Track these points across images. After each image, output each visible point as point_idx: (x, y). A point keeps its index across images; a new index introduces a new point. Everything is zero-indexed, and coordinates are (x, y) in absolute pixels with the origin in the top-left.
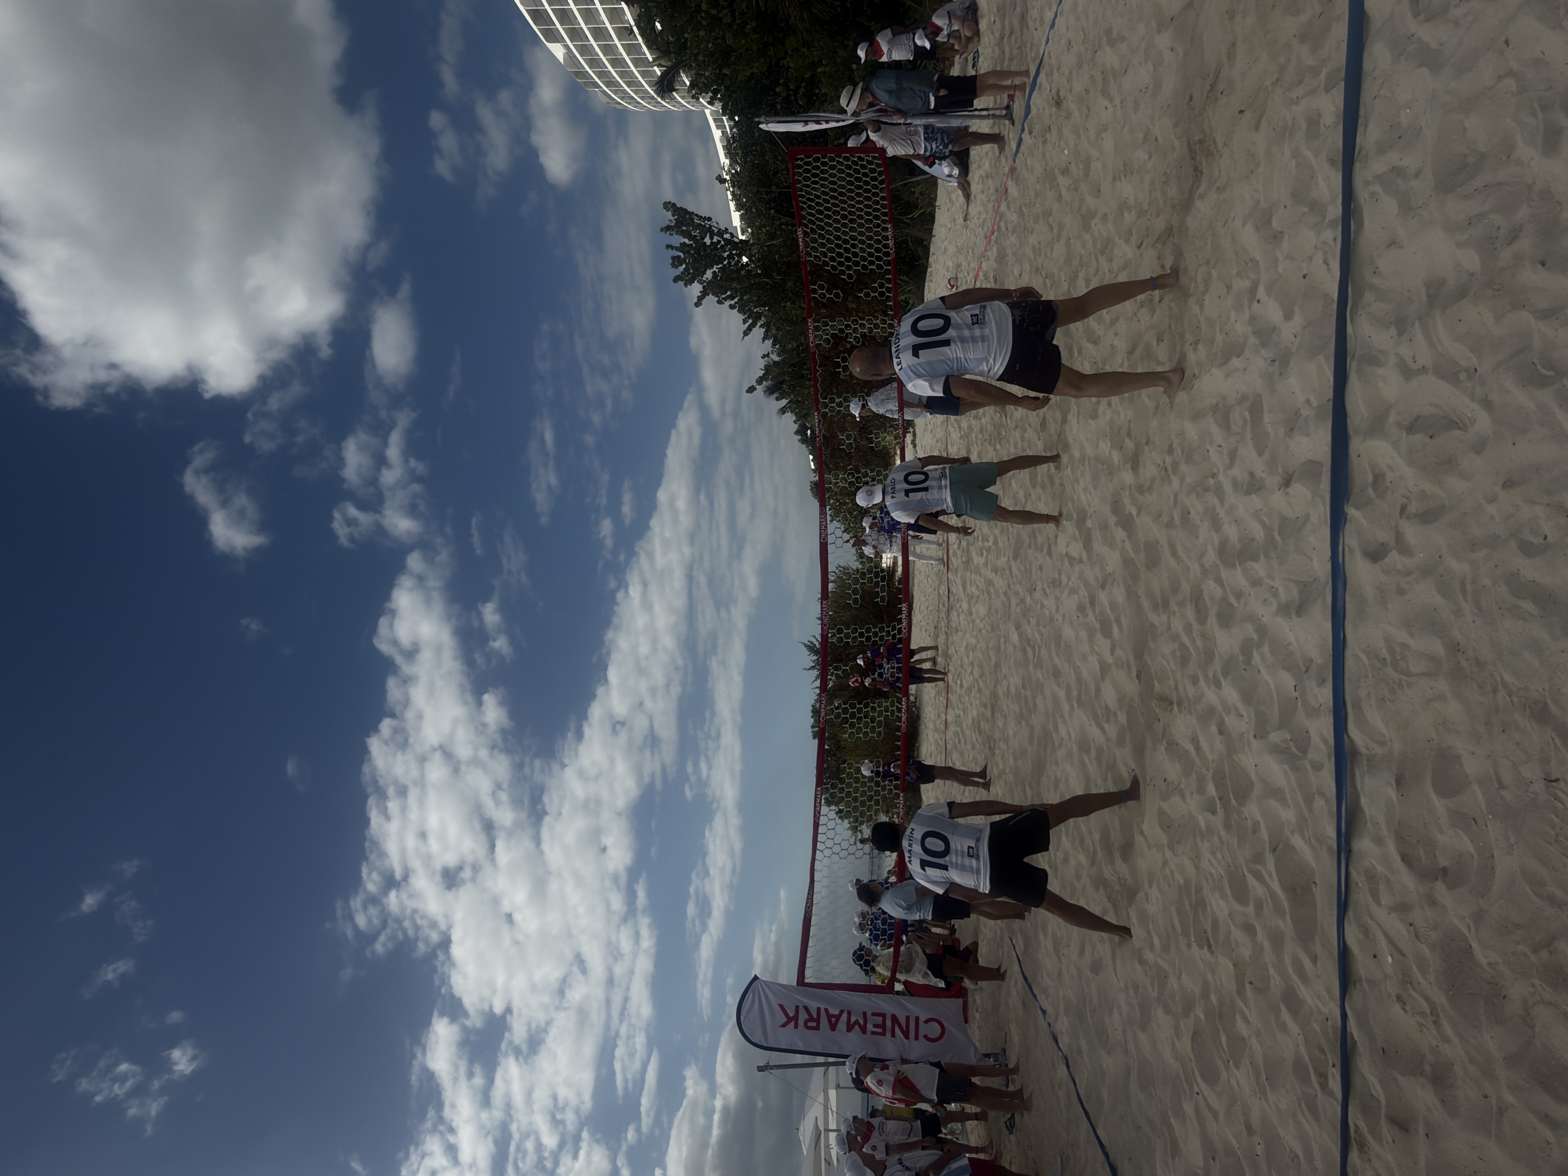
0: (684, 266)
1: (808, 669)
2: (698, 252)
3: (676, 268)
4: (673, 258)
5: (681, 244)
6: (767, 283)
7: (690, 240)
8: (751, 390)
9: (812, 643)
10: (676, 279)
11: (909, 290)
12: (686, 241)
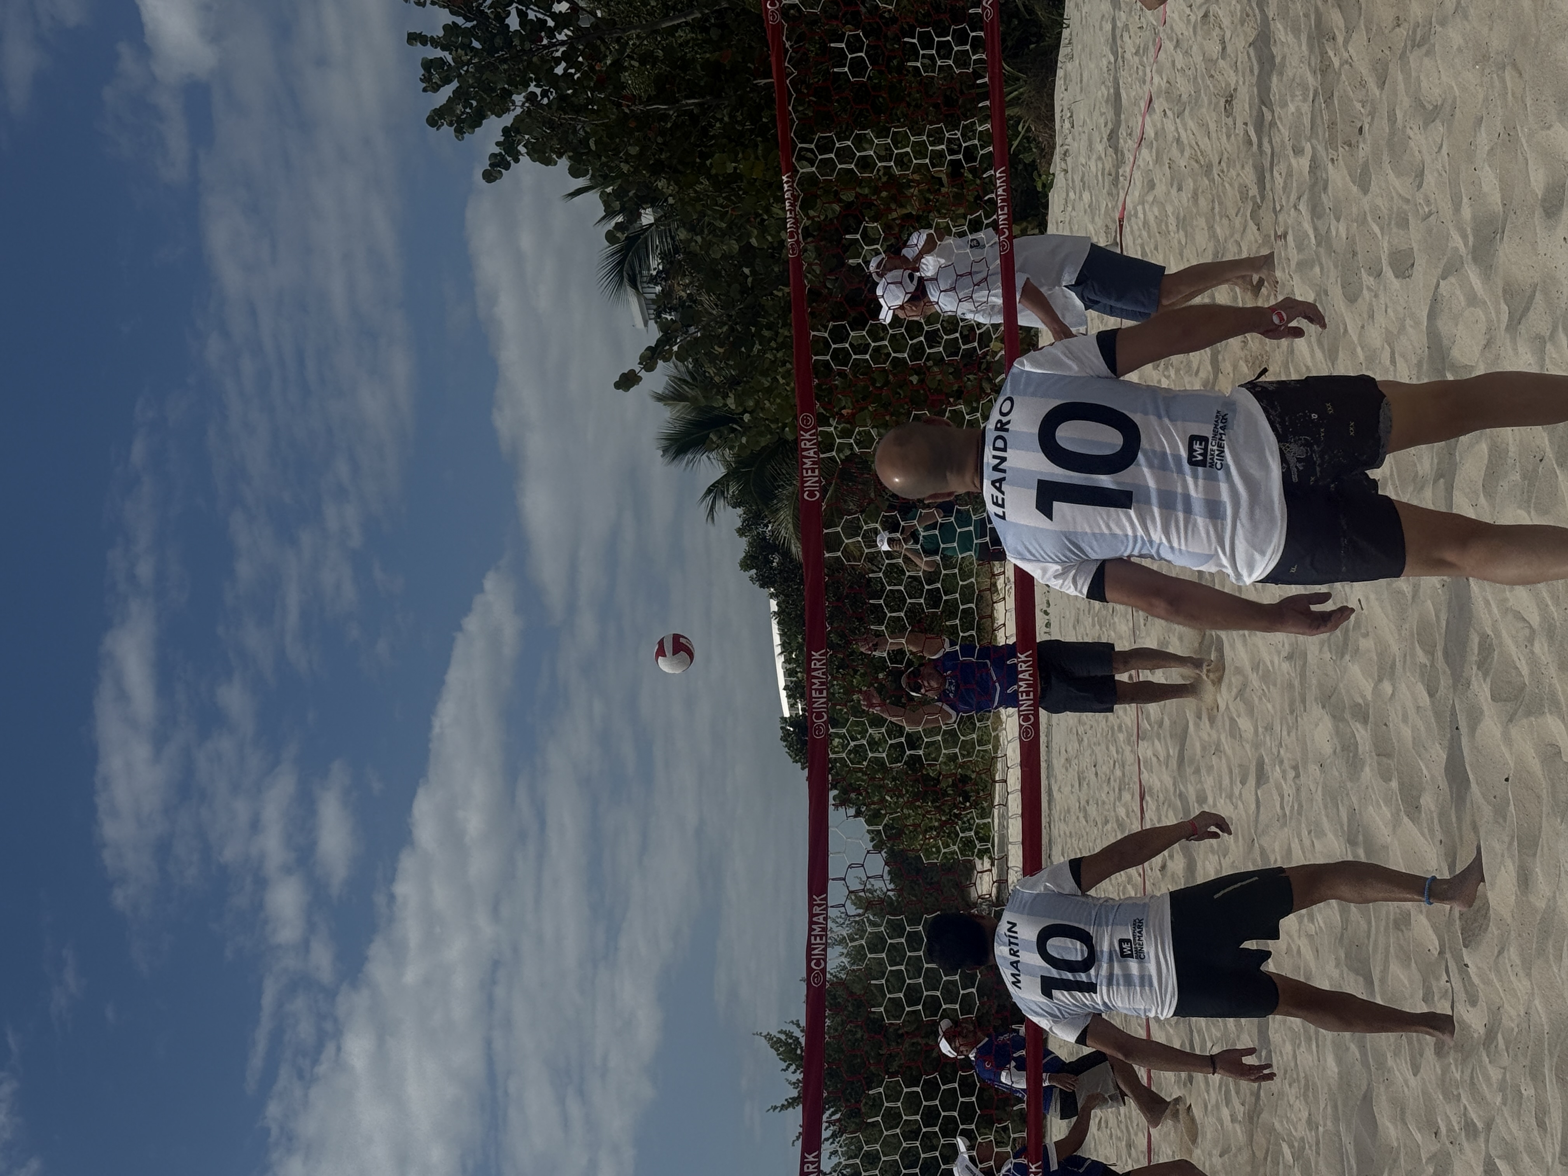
0: (455, 84)
1: (783, 1107)
2: (490, 49)
3: (436, 88)
4: (428, 65)
5: (445, 27)
6: (665, 117)
7: (467, 19)
8: (627, 381)
9: (789, 1035)
10: (435, 119)
11: (1017, 98)
12: (460, 21)
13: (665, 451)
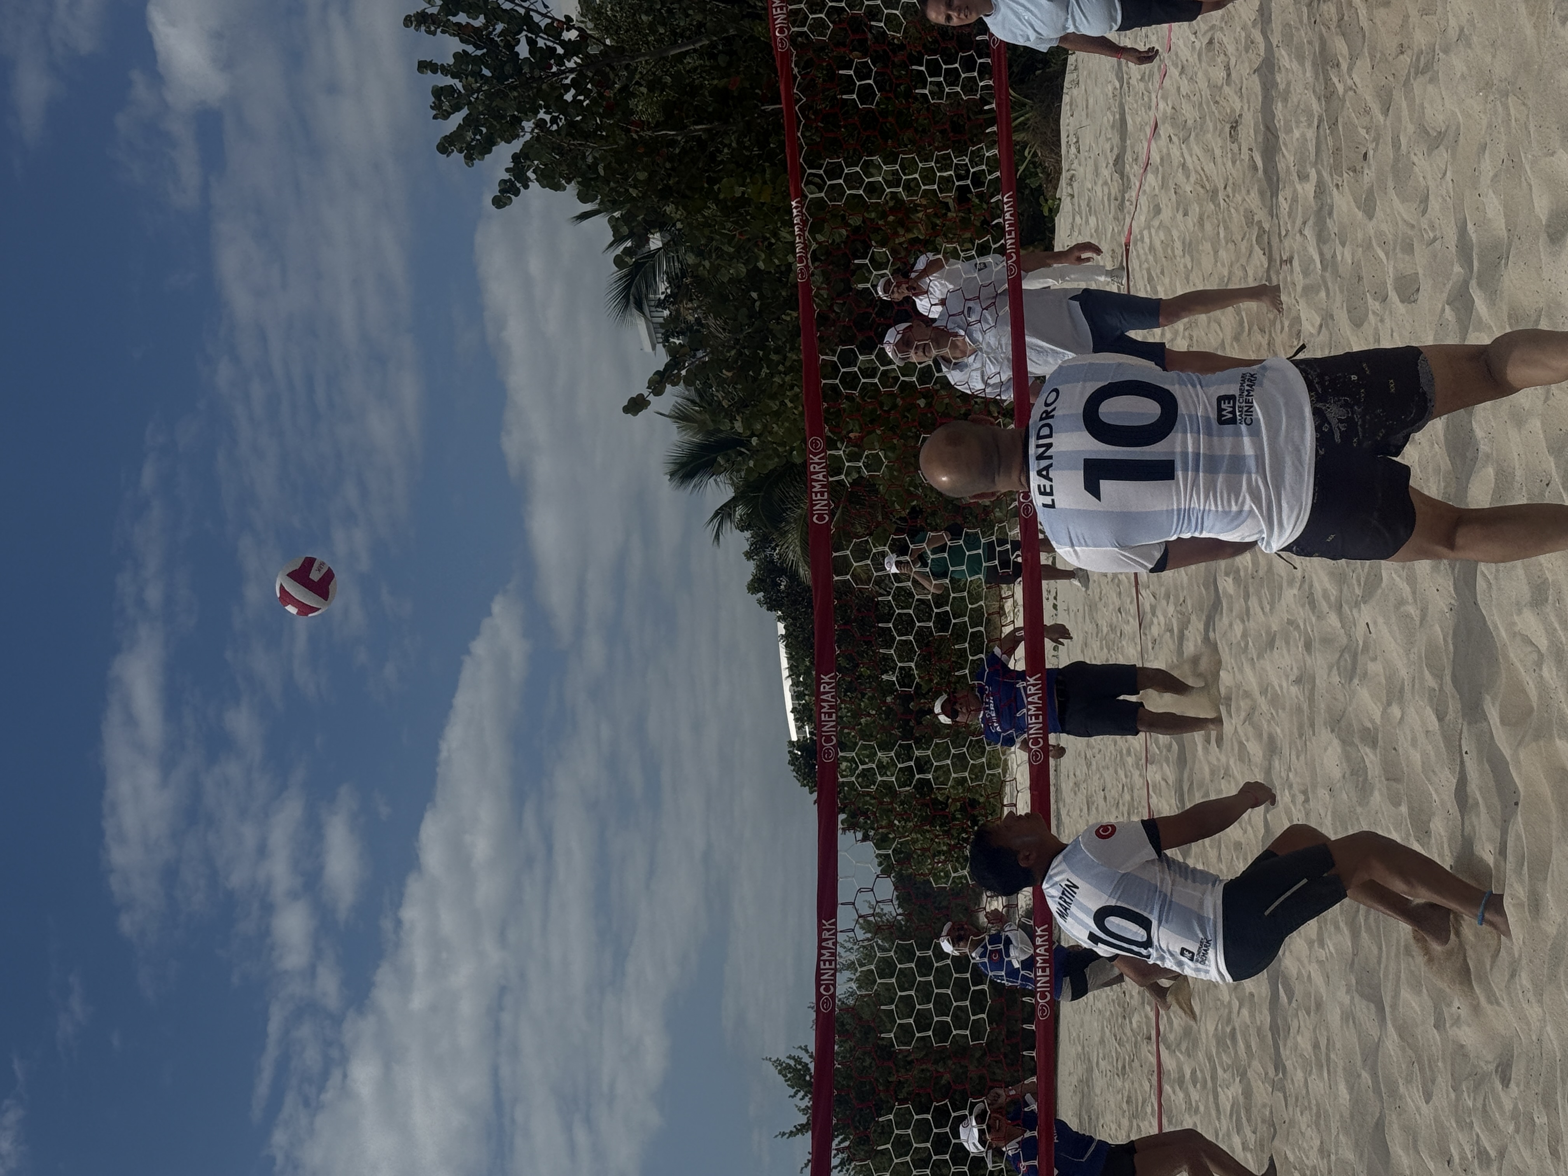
0: (465, 112)
1: (791, 1134)
2: (500, 76)
3: (446, 116)
4: (438, 92)
5: (456, 55)
6: (673, 143)
7: (478, 47)
8: (636, 405)
9: (798, 1061)
10: (445, 146)
11: (1023, 124)
12: (470, 49)
13: (672, 474)
